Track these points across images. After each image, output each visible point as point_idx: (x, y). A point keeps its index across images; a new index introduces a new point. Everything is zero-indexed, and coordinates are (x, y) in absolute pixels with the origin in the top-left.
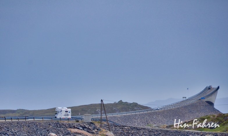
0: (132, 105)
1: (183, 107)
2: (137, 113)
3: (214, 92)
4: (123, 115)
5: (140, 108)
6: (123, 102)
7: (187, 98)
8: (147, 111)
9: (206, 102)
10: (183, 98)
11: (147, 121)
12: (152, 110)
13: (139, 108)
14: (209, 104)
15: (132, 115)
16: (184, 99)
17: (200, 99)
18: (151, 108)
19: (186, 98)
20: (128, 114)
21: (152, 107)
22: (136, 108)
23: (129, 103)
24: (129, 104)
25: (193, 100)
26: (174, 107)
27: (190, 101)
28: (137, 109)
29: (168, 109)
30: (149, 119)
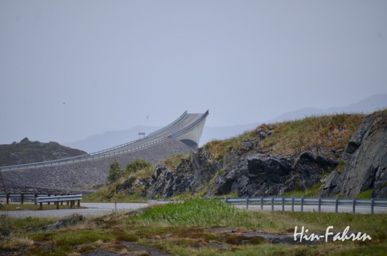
0: (47, 147)
1: (138, 152)
2: (53, 165)
3: (197, 121)
4: (29, 168)
5: (63, 153)
6: (30, 142)
7: (146, 135)
8: (80, 158)
9: (181, 141)
10: (139, 134)
11: (72, 179)
12: (89, 155)
13: (61, 152)
14: (188, 144)
15: (46, 167)
16: (142, 137)
17: (170, 137)
18: (85, 153)
19: (144, 134)
20: (38, 167)
21: (89, 151)
22: (55, 153)
23: (43, 143)
24: (41, 145)
25: (158, 137)
26: (122, 153)
27: (152, 140)
28: (58, 155)
29: (111, 155)
30: (76, 174)
